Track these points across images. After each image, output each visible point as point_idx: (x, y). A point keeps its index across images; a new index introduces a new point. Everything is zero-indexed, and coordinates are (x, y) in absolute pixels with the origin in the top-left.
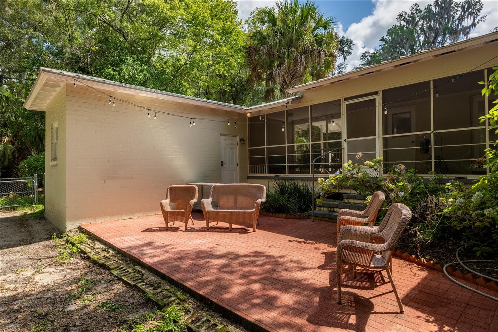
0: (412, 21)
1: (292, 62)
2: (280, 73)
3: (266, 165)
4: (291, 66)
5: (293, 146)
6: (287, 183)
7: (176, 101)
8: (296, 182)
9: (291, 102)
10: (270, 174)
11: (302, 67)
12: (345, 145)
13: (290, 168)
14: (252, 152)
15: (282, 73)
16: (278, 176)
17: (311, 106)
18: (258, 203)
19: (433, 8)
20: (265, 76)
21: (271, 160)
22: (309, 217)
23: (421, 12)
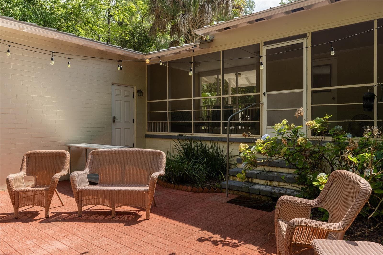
1: (198, 10)
2: (185, 22)
3: (168, 122)
4: (198, 16)
5: (199, 100)
6: (193, 145)
7: (50, 37)
8: (203, 143)
9: (199, 45)
10: (172, 133)
11: (208, 16)
12: (264, 100)
13: (196, 126)
14: (151, 107)
15: (188, 22)
16: (182, 135)
17: (223, 51)
18: (153, 179)
20: (169, 27)
21: (174, 116)
22: (221, 190)
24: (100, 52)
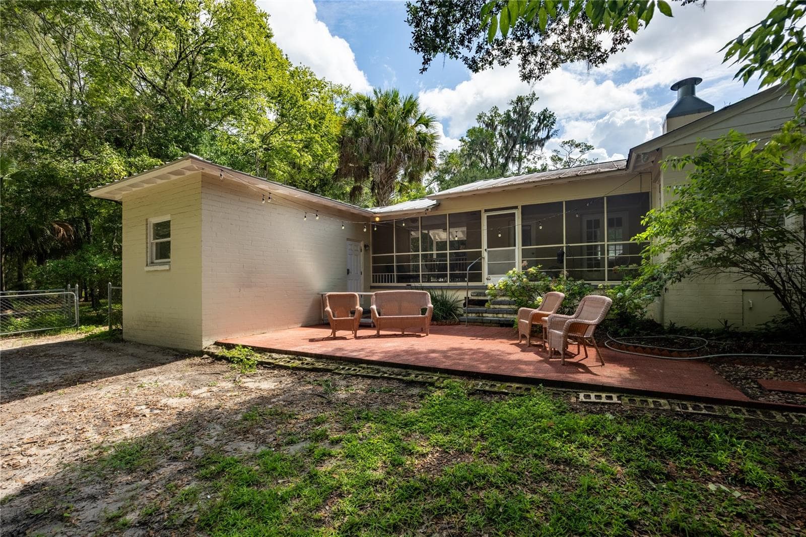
0: (491, 124)
3: (395, 274)
10: (400, 283)
12: (485, 255)
13: (424, 277)
14: (375, 260)
16: (410, 285)
17: (449, 214)
19: (512, 114)
21: (400, 268)
22: (459, 323)
23: (500, 115)
24: (340, 211)
